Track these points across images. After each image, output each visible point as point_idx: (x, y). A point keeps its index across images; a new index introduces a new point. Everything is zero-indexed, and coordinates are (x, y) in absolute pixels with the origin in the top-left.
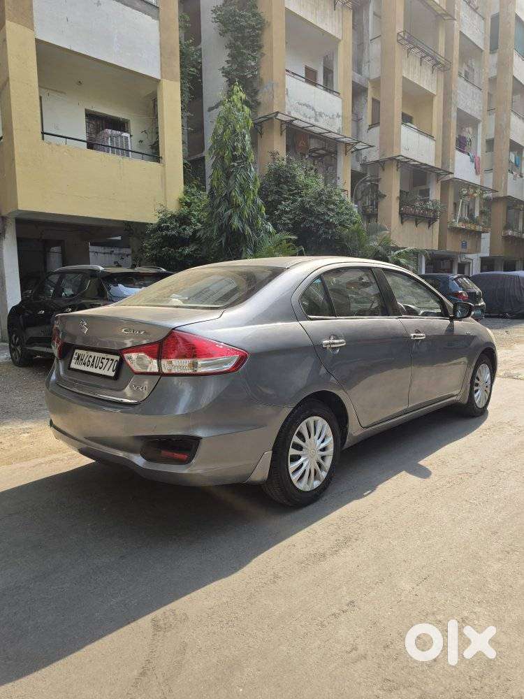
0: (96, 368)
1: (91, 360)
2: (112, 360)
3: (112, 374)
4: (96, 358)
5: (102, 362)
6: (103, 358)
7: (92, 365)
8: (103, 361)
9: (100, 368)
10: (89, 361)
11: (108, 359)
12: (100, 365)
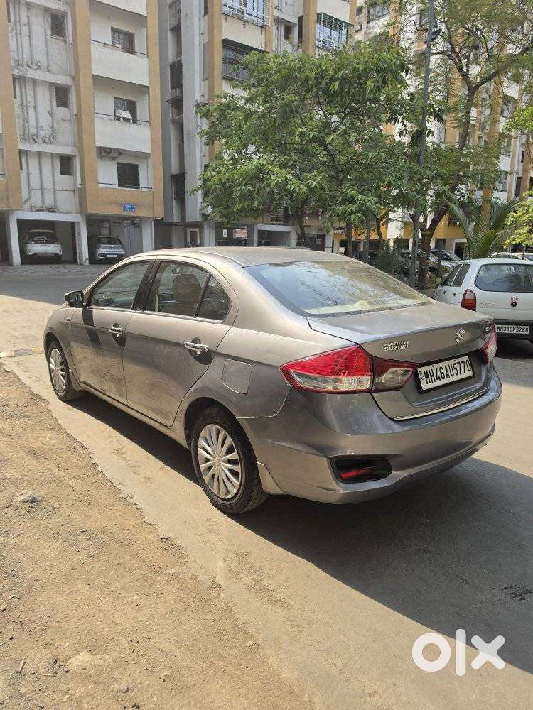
0: (452, 376)
1: (444, 371)
2: (463, 362)
3: (469, 374)
4: (447, 367)
5: (455, 368)
6: (455, 364)
7: (448, 375)
8: (456, 366)
9: (457, 374)
10: (442, 373)
11: (458, 363)
12: (455, 371)
